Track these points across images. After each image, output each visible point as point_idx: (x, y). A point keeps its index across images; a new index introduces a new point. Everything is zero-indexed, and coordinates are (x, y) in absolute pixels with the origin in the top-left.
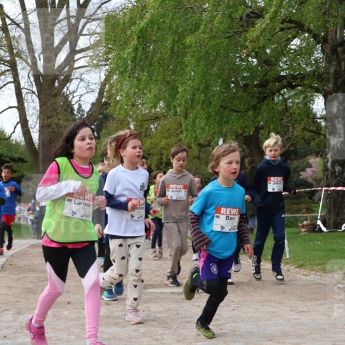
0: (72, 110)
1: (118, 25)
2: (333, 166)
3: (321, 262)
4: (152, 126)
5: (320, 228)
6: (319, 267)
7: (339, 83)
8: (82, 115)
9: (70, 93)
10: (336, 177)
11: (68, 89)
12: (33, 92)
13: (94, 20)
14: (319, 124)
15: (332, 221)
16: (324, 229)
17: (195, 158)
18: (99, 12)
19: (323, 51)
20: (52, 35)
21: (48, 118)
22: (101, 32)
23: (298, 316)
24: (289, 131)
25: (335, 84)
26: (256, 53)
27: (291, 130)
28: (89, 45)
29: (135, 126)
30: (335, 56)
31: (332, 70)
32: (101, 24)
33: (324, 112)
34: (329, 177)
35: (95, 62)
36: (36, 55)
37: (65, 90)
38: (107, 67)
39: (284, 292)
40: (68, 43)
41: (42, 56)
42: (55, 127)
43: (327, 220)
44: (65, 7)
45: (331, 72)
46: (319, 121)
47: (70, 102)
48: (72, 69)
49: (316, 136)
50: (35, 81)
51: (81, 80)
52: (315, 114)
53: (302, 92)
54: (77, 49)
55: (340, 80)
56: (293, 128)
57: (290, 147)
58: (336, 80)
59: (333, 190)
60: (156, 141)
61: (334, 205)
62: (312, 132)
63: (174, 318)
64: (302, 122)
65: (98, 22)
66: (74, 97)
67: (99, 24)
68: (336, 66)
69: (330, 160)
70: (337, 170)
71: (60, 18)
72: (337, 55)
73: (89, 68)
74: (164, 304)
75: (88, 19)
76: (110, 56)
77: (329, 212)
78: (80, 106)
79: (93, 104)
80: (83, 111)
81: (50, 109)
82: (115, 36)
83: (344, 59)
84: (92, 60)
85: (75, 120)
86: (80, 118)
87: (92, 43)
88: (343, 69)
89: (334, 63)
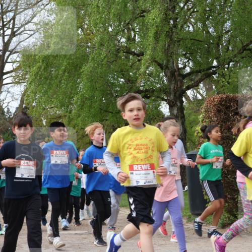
0: (3, 113)
1: (31, 56)
7: (177, 95)
8: (10, 116)
9: (1, 101)
13: (15, 53)
17: (87, 143)
18: (18, 47)
19: (166, 75)
22: (20, 61)
25: (175, 95)
28: (12, 69)
29: (46, 123)
30: (173, 78)
31: (172, 87)
32: (20, 56)
33: (169, 114)
35: (17, 80)
38: (25, 84)
47: (1, 106)
48: (2, 85)
51: (8, 92)
52: (164, 115)
53: (154, 101)
54: (4, 71)
55: (178, 93)
58: (175, 93)
63: (77, 251)
65: (18, 54)
66: (3, 103)
67: (18, 56)
68: (175, 84)
72: (175, 78)
73: (13, 85)
75: (11, 52)
76: (27, 76)
78: (8, 110)
79: (17, 108)
80: (10, 112)
82: (30, 63)
83: (179, 79)
84: (15, 79)
85: (5, 119)
86: (9, 117)
87: (15, 68)
88: (179, 86)
89: (173, 82)
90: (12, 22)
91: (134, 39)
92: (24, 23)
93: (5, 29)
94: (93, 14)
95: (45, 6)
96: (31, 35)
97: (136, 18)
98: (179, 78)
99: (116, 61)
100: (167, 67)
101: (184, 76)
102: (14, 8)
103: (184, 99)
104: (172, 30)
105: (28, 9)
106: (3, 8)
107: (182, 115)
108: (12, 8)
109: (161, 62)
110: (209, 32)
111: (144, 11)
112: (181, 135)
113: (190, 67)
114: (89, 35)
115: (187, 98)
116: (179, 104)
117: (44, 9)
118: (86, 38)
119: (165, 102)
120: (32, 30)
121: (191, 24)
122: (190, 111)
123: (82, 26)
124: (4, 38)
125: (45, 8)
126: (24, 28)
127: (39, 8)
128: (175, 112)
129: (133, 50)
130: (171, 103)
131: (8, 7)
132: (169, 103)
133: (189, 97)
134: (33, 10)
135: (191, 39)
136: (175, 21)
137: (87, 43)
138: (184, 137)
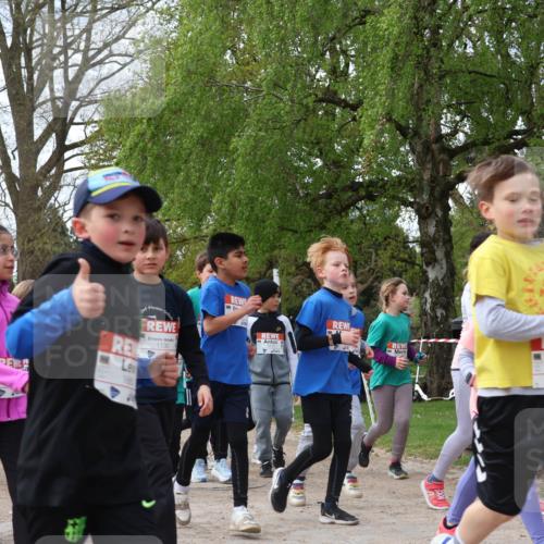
0: (64, 231)
2: (433, 309)
3: (422, 443)
4: (178, 253)
5: (419, 396)
6: (420, 450)
7: (436, 194)
9: (60, 206)
10: (438, 324)
11: (56, 199)
12: (7, 205)
13: (90, 103)
14: (413, 249)
15: (435, 385)
16: (425, 397)
18: (97, 91)
19: (413, 150)
20: (31, 124)
21: (29, 241)
22: (101, 121)
23: (392, 520)
24: (371, 258)
25: (431, 194)
26: (321, 151)
27: (373, 257)
28: (84, 138)
30: (429, 157)
31: (427, 176)
32: (100, 109)
33: (418, 234)
34: (429, 323)
35: (93, 162)
36: (9, 152)
37: (52, 201)
39: (372, 487)
40: (54, 135)
41: (16, 153)
42: (39, 254)
43: (429, 384)
44: (48, 85)
45: (425, 178)
46: (411, 246)
47: (60, 218)
48: (61, 172)
49: (408, 267)
50: (9, 188)
51: (75, 187)
52: (407, 237)
53: (386, 205)
54: (67, 143)
55: (438, 189)
56: (377, 255)
57: (372, 282)
58: (433, 189)
59: (435, 343)
60: (185, 273)
61: (438, 364)
62: (403, 260)
63: (218, 524)
64: (388, 248)
65: (95, 105)
66: (65, 211)
67: (96, 109)
68: (432, 170)
69: (429, 300)
70: (439, 315)
71: (41, 99)
72: (433, 156)
73: (83, 171)
74: (204, 505)
75: (82, 102)
76: (115, 154)
77: (430, 373)
81: (32, 228)
82: (122, 125)
83: (442, 160)
84: (90, 160)
85: (68, 244)
86: (76, 241)
87: (89, 134)
88: (441, 174)
89: (429, 166)
90: (84, 36)
91: (345, 73)
92: (110, 39)
93: (70, 52)
94: (258, 20)
95: (154, 4)
96: (124, 65)
97: (350, 28)
98: (442, 156)
99: (305, 120)
100: (416, 133)
101: (453, 153)
102: (89, 8)
103: (451, 202)
104: (428, 53)
105: (118, 9)
106: (67, 6)
107: (447, 237)
108: (85, 7)
109: (403, 123)
110: (509, 55)
111: (367, 12)
112: (442, 280)
113: (466, 133)
114: (248, 64)
115: (459, 200)
116: (440, 213)
117: (152, 8)
118: (242, 71)
119: (409, 208)
120: (126, 55)
121: (470, 39)
122: (464, 229)
123: (234, 46)
124: (66, 72)
125: (156, 7)
126: (110, 51)
127: (141, 8)
128: (432, 230)
129: (343, 96)
130: (424, 210)
131: (76, 5)
132: (418, 212)
133: (461, 197)
134: (129, 12)
135: (470, 73)
136: (435, 32)
137: (245, 82)
138: (449, 285)
